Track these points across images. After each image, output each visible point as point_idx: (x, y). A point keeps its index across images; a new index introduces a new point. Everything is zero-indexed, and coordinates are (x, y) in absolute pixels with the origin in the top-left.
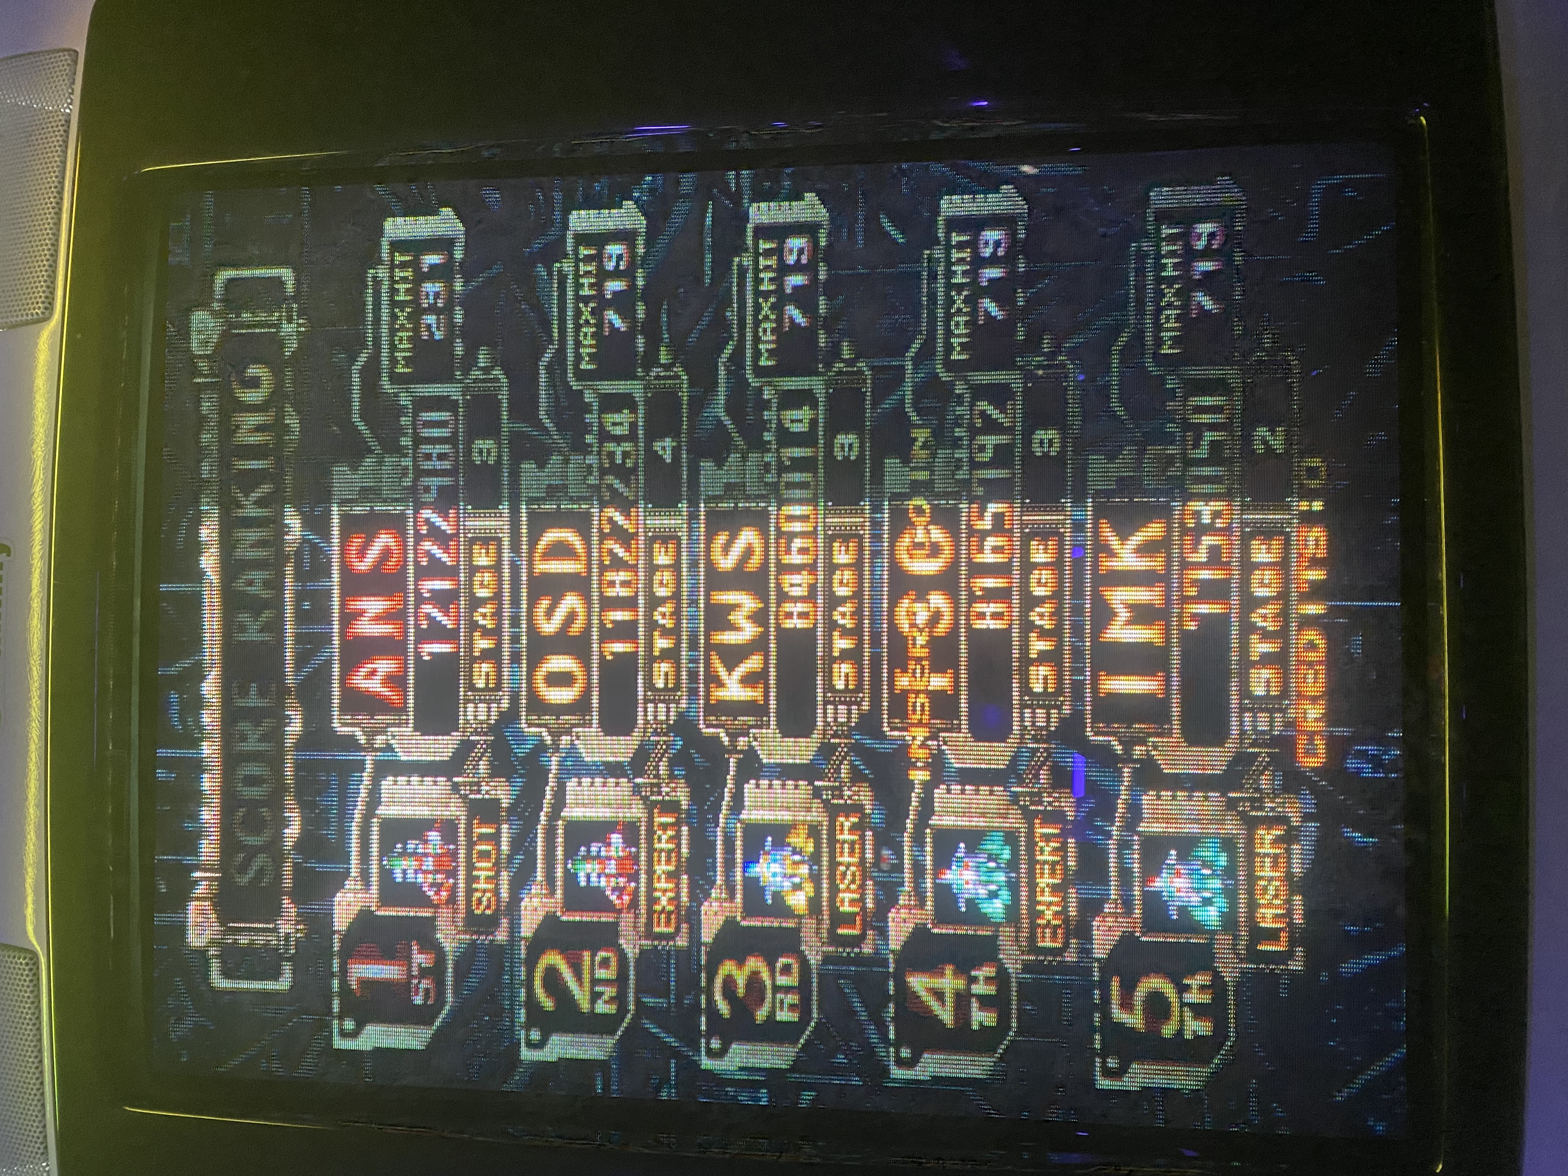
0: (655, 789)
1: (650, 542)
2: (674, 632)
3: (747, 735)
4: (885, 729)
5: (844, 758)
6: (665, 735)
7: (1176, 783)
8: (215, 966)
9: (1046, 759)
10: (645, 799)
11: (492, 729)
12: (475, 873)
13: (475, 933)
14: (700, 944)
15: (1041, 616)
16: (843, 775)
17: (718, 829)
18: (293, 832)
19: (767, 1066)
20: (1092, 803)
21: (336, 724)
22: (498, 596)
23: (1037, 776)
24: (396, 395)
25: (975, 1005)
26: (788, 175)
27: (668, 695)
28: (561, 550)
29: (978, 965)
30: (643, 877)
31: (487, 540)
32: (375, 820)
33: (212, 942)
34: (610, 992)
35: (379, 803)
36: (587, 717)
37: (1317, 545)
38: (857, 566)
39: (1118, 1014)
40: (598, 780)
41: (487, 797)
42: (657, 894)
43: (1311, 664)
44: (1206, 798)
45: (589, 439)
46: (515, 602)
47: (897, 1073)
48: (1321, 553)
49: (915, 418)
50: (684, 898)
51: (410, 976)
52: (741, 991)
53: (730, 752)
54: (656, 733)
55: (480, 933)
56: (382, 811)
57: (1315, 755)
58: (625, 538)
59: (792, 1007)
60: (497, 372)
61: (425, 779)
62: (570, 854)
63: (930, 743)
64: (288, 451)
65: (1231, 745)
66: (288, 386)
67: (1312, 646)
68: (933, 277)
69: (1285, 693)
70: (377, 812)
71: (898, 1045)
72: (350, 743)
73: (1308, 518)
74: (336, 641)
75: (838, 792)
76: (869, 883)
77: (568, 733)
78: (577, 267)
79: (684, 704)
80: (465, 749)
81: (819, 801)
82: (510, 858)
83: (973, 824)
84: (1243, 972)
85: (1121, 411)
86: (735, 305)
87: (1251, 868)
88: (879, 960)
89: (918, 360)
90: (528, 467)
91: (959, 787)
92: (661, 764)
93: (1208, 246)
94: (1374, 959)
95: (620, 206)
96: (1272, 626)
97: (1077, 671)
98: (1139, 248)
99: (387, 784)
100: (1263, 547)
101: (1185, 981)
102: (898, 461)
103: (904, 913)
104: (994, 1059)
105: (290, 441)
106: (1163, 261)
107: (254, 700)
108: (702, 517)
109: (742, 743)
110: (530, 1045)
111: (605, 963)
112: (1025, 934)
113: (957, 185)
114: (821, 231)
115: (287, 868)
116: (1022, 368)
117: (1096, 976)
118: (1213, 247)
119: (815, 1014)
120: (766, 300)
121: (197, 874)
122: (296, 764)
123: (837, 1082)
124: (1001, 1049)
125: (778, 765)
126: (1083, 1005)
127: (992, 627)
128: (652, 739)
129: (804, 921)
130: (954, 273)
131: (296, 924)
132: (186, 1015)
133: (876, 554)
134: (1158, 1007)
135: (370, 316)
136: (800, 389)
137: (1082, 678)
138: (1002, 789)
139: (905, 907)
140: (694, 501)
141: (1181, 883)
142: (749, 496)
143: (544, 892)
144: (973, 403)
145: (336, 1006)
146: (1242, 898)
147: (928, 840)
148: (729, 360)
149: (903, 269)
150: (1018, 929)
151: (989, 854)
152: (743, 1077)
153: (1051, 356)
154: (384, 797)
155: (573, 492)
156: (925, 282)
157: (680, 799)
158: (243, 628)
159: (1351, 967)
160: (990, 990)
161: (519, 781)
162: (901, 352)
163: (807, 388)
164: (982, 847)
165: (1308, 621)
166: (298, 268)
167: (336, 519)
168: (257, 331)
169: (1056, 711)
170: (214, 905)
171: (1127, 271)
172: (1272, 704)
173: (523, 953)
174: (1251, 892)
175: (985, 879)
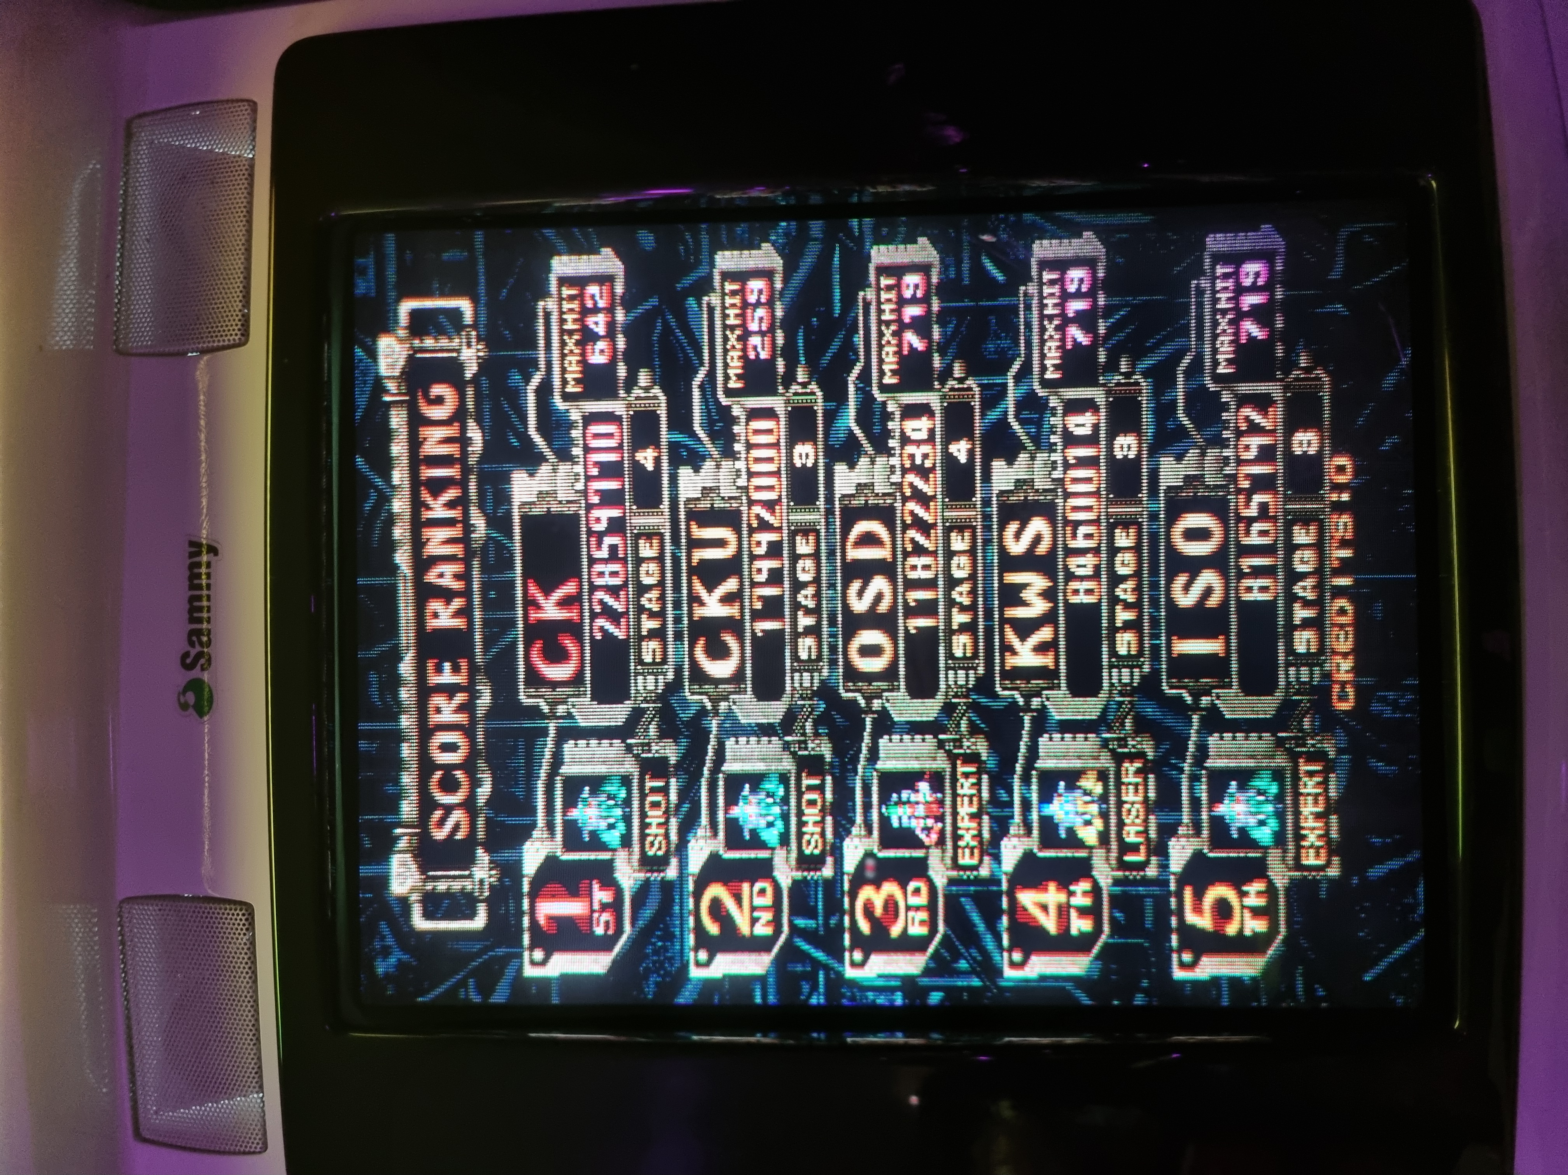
0: (803, 746)
1: (793, 534)
2: (816, 612)
3: (880, 697)
4: (997, 689)
5: (963, 715)
6: (811, 699)
7: (1235, 726)
8: (417, 912)
9: (1130, 710)
10: (794, 754)
11: (661, 698)
12: (648, 820)
13: (648, 871)
14: (843, 874)
15: (1125, 592)
16: (962, 729)
17: (858, 777)
18: (485, 791)
19: (901, 972)
20: (1166, 746)
21: (522, 697)
22: (661, 584)
23: (1123, 724)
24: (567, 411)
25: (1073, 914)
26: (903, 222)
27: (811, 665)
29: (1076, 881)
30: (793, 820)
31: (649, 535)
32: (558, 778)
33: (413, 890)
34: (767, 916)
35: (562, 763)
36: (743, 686)
37: (1346, 529)
38: (972, 552)
39: (1191, 918)
40: (753, 739)
41: (656, 755)
42: (805, 835)
43: (1342, 626)
44: (1260, 738)
47: (1009, 973)
48: (1349, 535)
49: (1016, 426)
50: (829, 835)
51: (592, 911)
52: (878, 911)
53: (866, 713)
54: (802, 698)
55: (652, 871)
56: (565, 770)
57: (1346, 700)
59: (922, 923)
60: (657, 391)
61: (603, 741)
62: (730, 798)
64: (472, 460)
65: (1279, 694)
66: (470, 405)
67: (1342, 612)
68: (1028, 308)
69: (1322, 650)
70: (561, 771)
71: (1010, 951)
72: (534, 712)
73: (1339, 508)
74: (520, 625)
75: (958, 743)
77: (726, 699)
78: (723, 300)
79: (825, 672)
80: (637, 715)
81: (942, 751)
82: (678, 806)
83: (1071, 765)
84: (1292, 880)
85: (1186, 421)
86: (861, 332)
87: (1297, 795)
88: (994, 881)
89: (1018, 379)
90: (685, 472)
91: (1059, 736)
92: (807, 724)
93: (1254, 283)
94: (1395, 864)
95: (759, 248)
96: (1310, 596)
97: (1155, 636)
98: (1198, 286)
99: (569, 747)
100: (1302, 531)
101: (1245, 888)
102: (1004, 463)
103: (1015, 841)
104: (1090, 959)
105: (473, 452)
106: (1218, 296)
107: (447, 677)
108: (837, 513)
109: (876, 704)
110: (698, 964)
111: (762, 892)
112: (1114, 854)
113: (1047, 231)
114: (933, 270)
115: (481, 822)
116: (1104, 385)
117: (1173, 887)
118: (1259, 284)
119: (941, 928)
120: (888, 327)
121: (399, 831)
122: (487, 732)
123: (960, 984)
124: (1096, 950)
125: (908, 723)
126: (1162, 912)
127: (1085, 601)
128: (799, 703)
129: (930, 851)
130: (1046, 305)
131: (490, 870)
132: (390, 954)
133: (987, 542)
134: (1223, 910)
135: (541, 343)
136: (918, 402)
137: (1158, 642)
138: (1094, 735)
139: (1015, 836)
140: (830, 499)
141: (1241, 808)
142: (877, 495)
143: (708, 834)
144: (1065, 414)
145: (526, 939)
146: (1290, 819)
147: (1034, 780)
148: (857, 378)
149: (1003, 301)
150: (1108, 851)
151: (1085, 790)
152: (881, 983)
153: (1128, 375)
154: (567, 758)
155: (725, 493)
156: (1022, 313)
157: (824, 753)
158: (436, 615)
159: (1376, 872)
160: (1087, 902)
161: (684, 742)
162: (1004, 371)
163: (925, 402)
164: (1078, 784)
165: (1339, 592)
166: (475, 301)
167: (516, 520)
168: (440, 355)
169: (1138, 670)
170: (415, 856)
171: (1188, 304)
172: (1311, 659)
173: (691, 887)
174: (1297, 813)
175: (1081, 810)
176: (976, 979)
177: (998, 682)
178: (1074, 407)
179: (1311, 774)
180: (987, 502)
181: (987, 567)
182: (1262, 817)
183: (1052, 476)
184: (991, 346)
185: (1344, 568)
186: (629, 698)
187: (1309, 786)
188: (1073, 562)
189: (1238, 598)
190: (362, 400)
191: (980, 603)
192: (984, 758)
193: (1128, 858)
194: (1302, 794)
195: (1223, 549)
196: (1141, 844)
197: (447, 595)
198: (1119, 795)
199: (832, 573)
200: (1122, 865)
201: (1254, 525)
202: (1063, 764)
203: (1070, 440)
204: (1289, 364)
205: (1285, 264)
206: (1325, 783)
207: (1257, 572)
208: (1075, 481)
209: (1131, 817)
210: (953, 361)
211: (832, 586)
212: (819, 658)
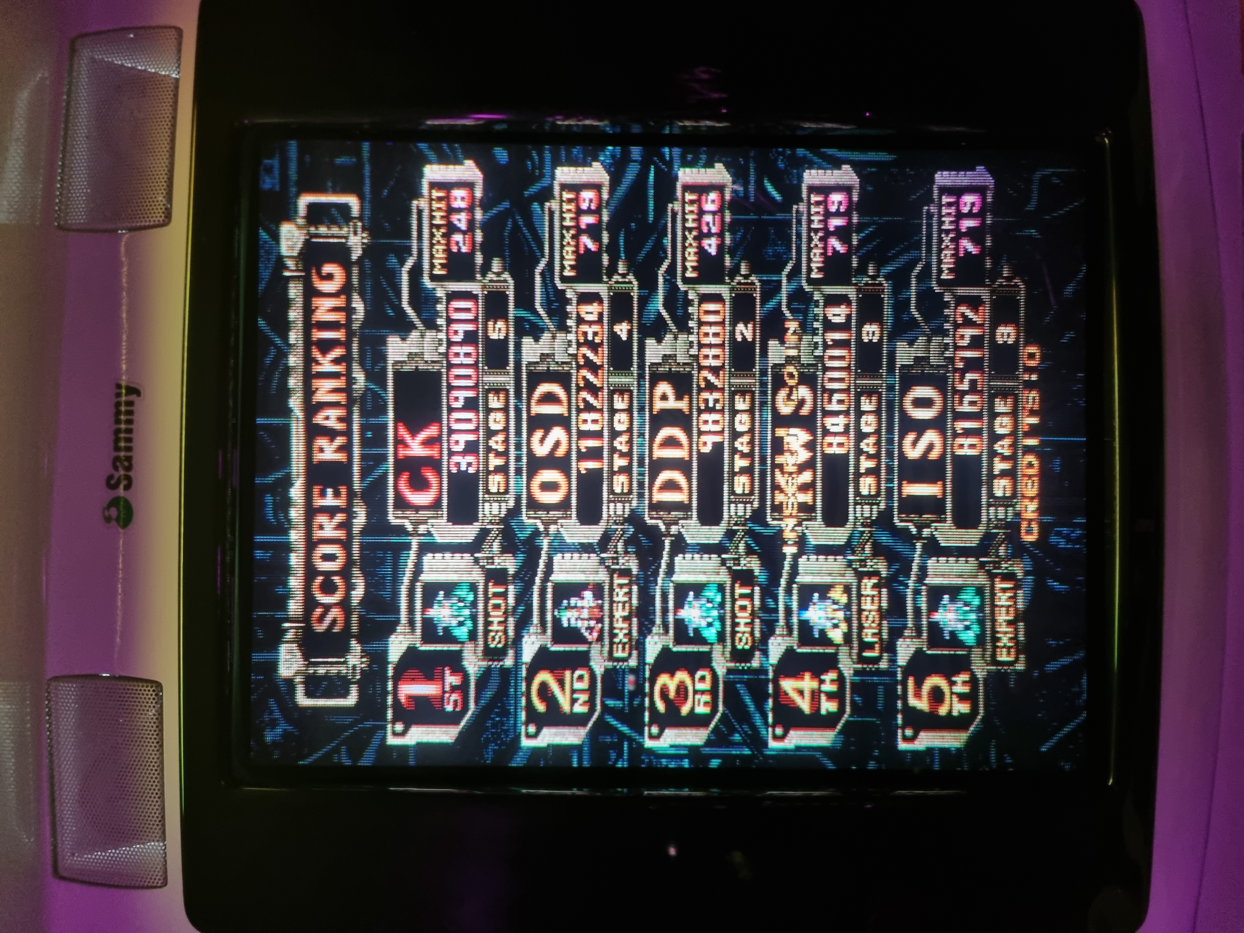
0: (615, 561)
1: (611, 393)
2: (628, 455)
3: (677, 524)
4: (768, 520)
5: (741, 539)
6: (622, 524)
7: (947, 552)
8: (300, 691)
9: (870, 538)
10: (608, 567)
11: (505, 521)
12: (490, 619)
13: (490, 660)
14: (645, 664)
15: (868, 445)
16: (740, 551)
17: (657, 587)
18: (358, 593)
19: (688, 743)
20: (896, 567)
21: (391, 518)
22: (506, 430)
23: (863, 549)
24: (434, 289)
25: (823, 698)
26: (704, 151)
27: (623, 497)
28: (550, 398)
29: (826, 671)
30: (607, 620)
31: (497, 391)
32: (419, 584)
33: (297, 673)
34: (584, 697)
35: (422, 572)
36: (569, 513)
37: (1034, 402)
38: (751, 411)
39: (913, 702)
40: (576, 555)
41: (498, 567)
42: (616, 631)
43: (1030, 477)
44: (967, 562)
45: (570, 323)
46: (518, 433)
47: (773, 744)
48: (1036, 407)
49: (788, 314)
50: (635, 633)
51: (444, 692)
52: (672, 694)
53: (665, 536)
54: (615, 523)
55: (493, 660)
56: (424, 577)
57: (1032, 534)
58: (594, 390)
59: (706, 704)
60: (506, 276)
61: (455, 555)
62: (557, 604)
63: (796, 528)
64: (356, 326)
65: (982, 528)
66: (355, 281)
67: (1030, 465)
68: (799, 222)
69: (1014, 495)
70: (421, 578)
71: (774, 726)
72: (400, 530)
73: (1029, 385)
74: (391, 459)
75: (737, 561)
76: (757, 621)
77: (555, 523)
78: (561, 206)
79: (635, 503)
80: (484, 534)
81: (725, 568)
82: (515, 608)
83: (823, 581)
84: (989, 672)
85: (917, 315)
86: (670, 236)
87: (993, 606)
88: (762, 671)
89: (790, 277)
90: (527, 341)
91: (815, 557)
92: (619, 544)
93: (971, 210)
94: (1065, 661)
95: (590, 166)
96: (1007, 452)
97: (890, 481)
98: (928, 210)
99: (428, 558)
100: (1002, 403)
101: (954, 679)
102: (777, 342)
103: (779, 639)
104: (835, 733)
105: (357, 319)
106: (943, 219)
107: (330, 500)
108: (647, 377)
109: (674, 529)
110: (528, 736)
111: (581, 678)
112: (855, 651)
113: (815, 163)
114: (727, 189)
115: (355, 618)
116: (856, 285)
117: (899, 677)
118: (974, 211)
119: (721, 708)
120: (690, 233)
121: (287, 625)
122: (363, 547)
123: (734, 752)
124: (839, 727)
125: (698, 544)
126: (891, 696)
127: (837, 452)
128: (613, 527)
129: (714, 647)
130: (813, 221)
131: (361, 658)
132: (278, 725)
133: (763, 404)
134: (937, 696)
135: (415, 234)
136: (713, 292)
137: (892, 485)
138: (842, 557)
139: (780, 635)
140: (641, 366)
141: (951, 616)
142: (679, 364)
143: (539, 631)
144: (825, 306)
145: (390, 715)
146: (988, 625)
147: (795, 592)
148: (665, 272)
149: (780, 216)
150: (851, 648)
151: (834, 600)
152: (672, 751)
153: (873, 278)
154: (426, 568)
155: (558, 359)
156: (794, 226)
157: (632, 567)
158: (321, 450)
159: (1052, 667)
160: (833, 688)
161: (521, 556)
162: (779, 271)
163: (718, 292)
164: (828, 595)
165: (1028, 450)
166: (361, 198)
167: (390, 375)
168: (331, 240)
169: (876, 507)
170: (300, 646)
171: (921, 225)
172: (1007, 502)
173: (524, 673)
174: (994, 621)
175: (831, 616)
176: (747, 749)
177: (769, 514)
178: (833, 301)
179: (1004, 590)
180: (763, 373)
181: (763, 423)
182: (967, 623)
183: (815, 354)
184: (770, 251)
185: (1032, 432)
186: (477, 521)
187: (1003, 599)
188: (829, 421)
189: (953, 453)
190: (265, 274)
191: (757, 451)
192: (756, 574)
193: (866, 654)
194: (997, 606)
195: (942, 416)
196: (876, 643)
197: (331, 434)
198: (859, 604)
199: (642, 425)
200: (862, 660)
201: (966, 396)
202: (817, 580)
203: (829, 326)
204: (995, 274)
205: (994, 197)
206: (1014, 598)
207: (968, 433)
208: (832, 358)
209: (869, 622)
210: (740, 262)
211: (641, 435)
212: (630, 492)
